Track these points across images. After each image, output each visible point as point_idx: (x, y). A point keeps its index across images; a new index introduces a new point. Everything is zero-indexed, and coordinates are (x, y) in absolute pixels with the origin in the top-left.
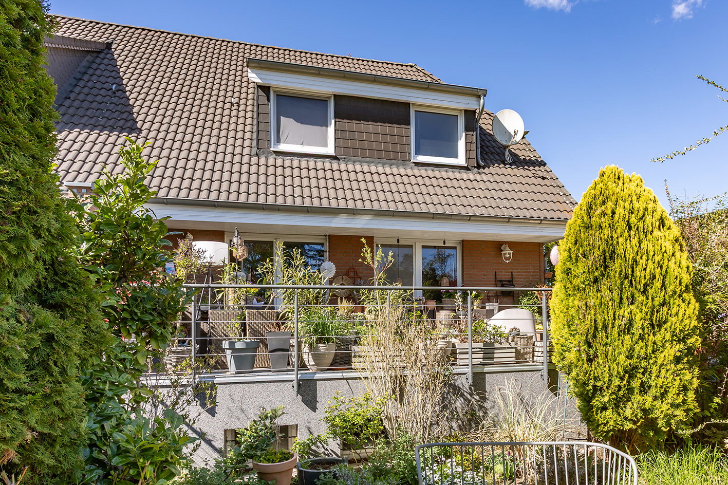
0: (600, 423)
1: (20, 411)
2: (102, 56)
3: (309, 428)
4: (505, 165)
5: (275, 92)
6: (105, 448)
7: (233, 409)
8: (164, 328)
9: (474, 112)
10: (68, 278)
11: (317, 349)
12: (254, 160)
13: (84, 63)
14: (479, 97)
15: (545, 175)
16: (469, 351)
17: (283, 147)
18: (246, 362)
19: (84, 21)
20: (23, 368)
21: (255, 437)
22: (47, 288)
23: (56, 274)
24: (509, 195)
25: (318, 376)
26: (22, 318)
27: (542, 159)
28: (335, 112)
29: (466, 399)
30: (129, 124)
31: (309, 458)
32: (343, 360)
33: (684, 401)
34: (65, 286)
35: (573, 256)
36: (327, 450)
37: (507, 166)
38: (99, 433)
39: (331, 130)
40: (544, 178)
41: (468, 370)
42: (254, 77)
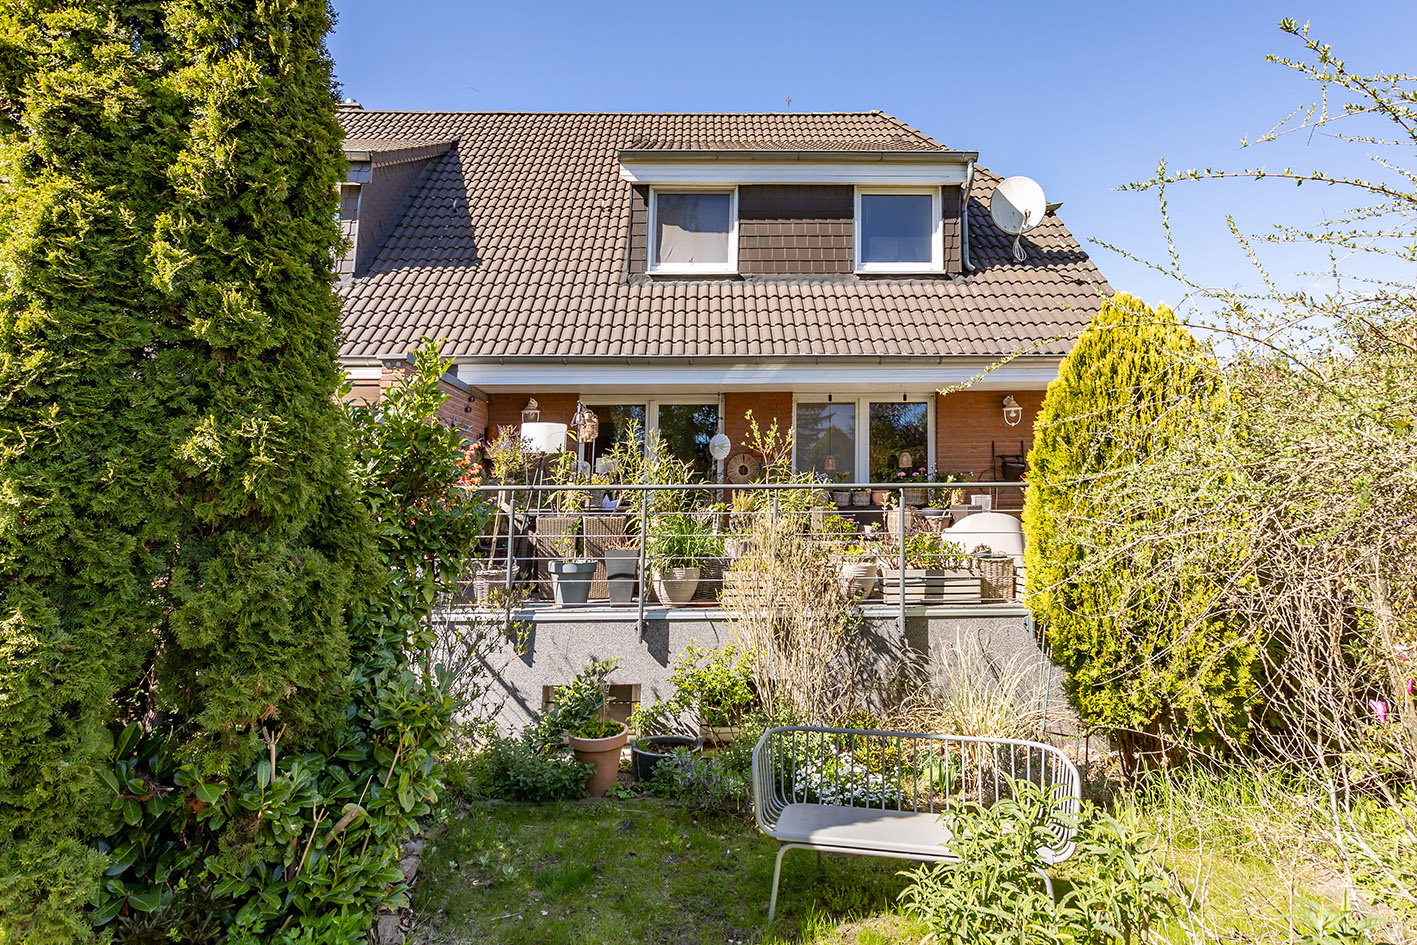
0: (1090, 711)
1: (283, 664)
2: (444, 161)
3: (655, 691)
4: (1013, 265)
5: (655, 191)
6: (372, 706)
7: (556, 658)
8: (456, 557)
9: (958, 187)
10: (342, 514)
11: (671, 575)
12: (623, 290)
13: (424, 174)
14: (966, 164)
15: (1084, 276)
16: (900, 581)
17: (664, 268)
18: (577, 594)
19: (429, 115)
20: (287, 618)
21: (577, 700)
22: (321, 527)
23: (331, 510)
24: (1011, 316)
25: (670, 615)
26: (292, 565)
27: (1083, 248)
28: (739, 211)
29: (894, 658)
30: (468, 254)
31: (655, 734)
32: (707, 593)
33: (1229, 685)
34: (339, 523)
35: (1049, 441)
36: (680, 724)
37: (1017, 267)
38: (368, 688)
39: (733, 236)
40: (1080, 283)
41: (898, 612)
42: (627, 175)
